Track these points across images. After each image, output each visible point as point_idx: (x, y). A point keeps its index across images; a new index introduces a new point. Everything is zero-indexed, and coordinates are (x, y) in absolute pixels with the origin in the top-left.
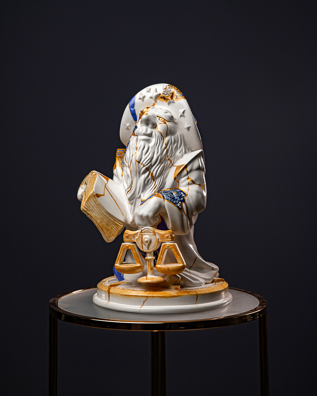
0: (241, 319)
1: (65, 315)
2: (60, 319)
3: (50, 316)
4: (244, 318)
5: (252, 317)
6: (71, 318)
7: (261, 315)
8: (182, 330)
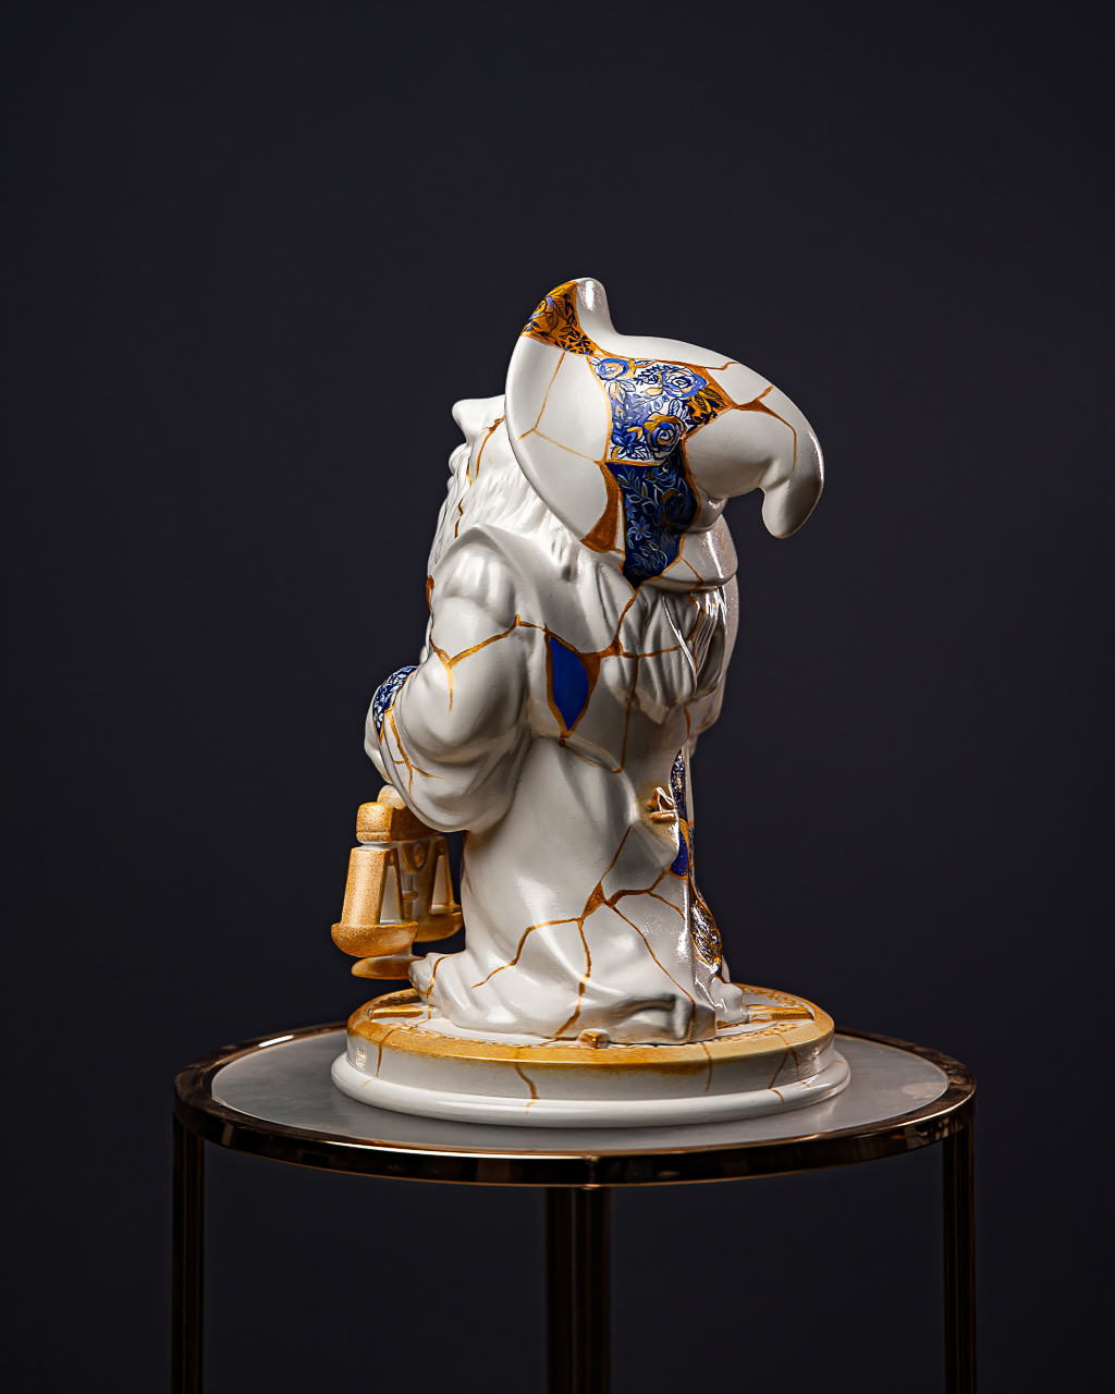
0: (887, 1140)
1: (236, 1124)
2: (217, 1139)
3: (177, 1125)
4: (896, 1137)
5: (926, 1133)
6: (257, 1138)
7: (958, 1128)
8: (669, 1183)
